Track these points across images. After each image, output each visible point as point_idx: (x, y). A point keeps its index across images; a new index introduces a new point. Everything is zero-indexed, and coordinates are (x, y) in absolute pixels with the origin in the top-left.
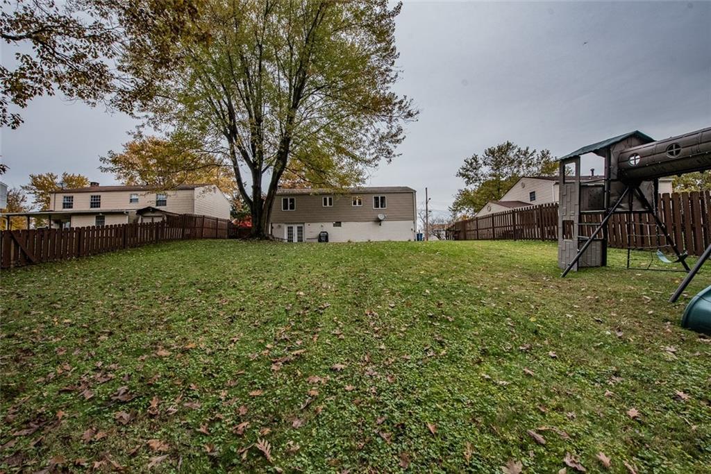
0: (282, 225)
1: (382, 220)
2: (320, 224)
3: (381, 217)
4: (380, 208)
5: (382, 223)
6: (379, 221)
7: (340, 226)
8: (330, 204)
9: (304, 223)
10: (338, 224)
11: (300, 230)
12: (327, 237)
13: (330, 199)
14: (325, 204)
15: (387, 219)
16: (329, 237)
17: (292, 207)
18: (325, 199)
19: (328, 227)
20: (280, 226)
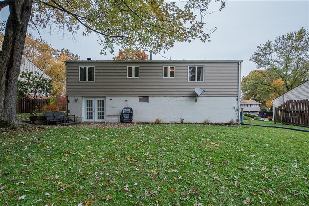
0: (80, 99)
1: (199, 96)
2: (124, 99)
3: (198, 91)
4: (196, 81)
5: (199, 99)
6: (194, 96)
7: (148, 101)
8: (136, 75)
9: (105, 97)
10: (145, 99)
11: (101, 105)
12: (131, 115)
13: (137, 69)
14: (130, 75)
15: (204, 94)
16: (134, 114)
17: (91, 78)
18: (130, 69)
19: (134, 103)
20: (76, 100)
